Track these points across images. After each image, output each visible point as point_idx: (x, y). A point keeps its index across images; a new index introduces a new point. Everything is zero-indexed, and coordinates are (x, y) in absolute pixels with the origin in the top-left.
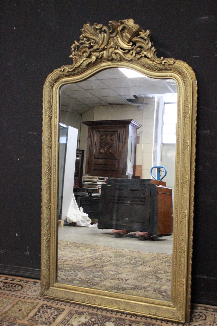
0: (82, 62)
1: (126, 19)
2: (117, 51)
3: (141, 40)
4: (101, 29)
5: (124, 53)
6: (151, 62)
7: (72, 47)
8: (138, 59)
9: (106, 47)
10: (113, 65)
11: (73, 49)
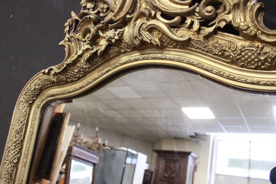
6: (247, 43)
8: (207, 37)
11: (67, 29)
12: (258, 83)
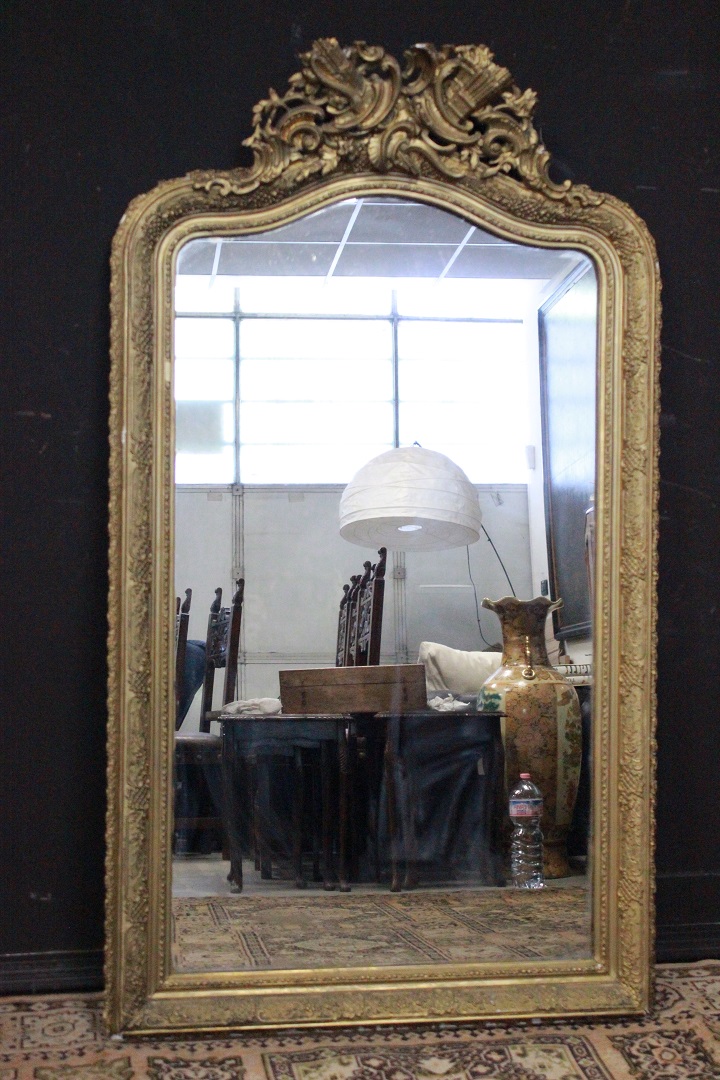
0: (285, 165)
2: (417, 143)
3: (507, 119)
5: (440, 154)
6: (528, 194)
7: (257, 109)
8: (486, 179)
9: (381, 126)
10: (388, 188)
12: (533, 238)
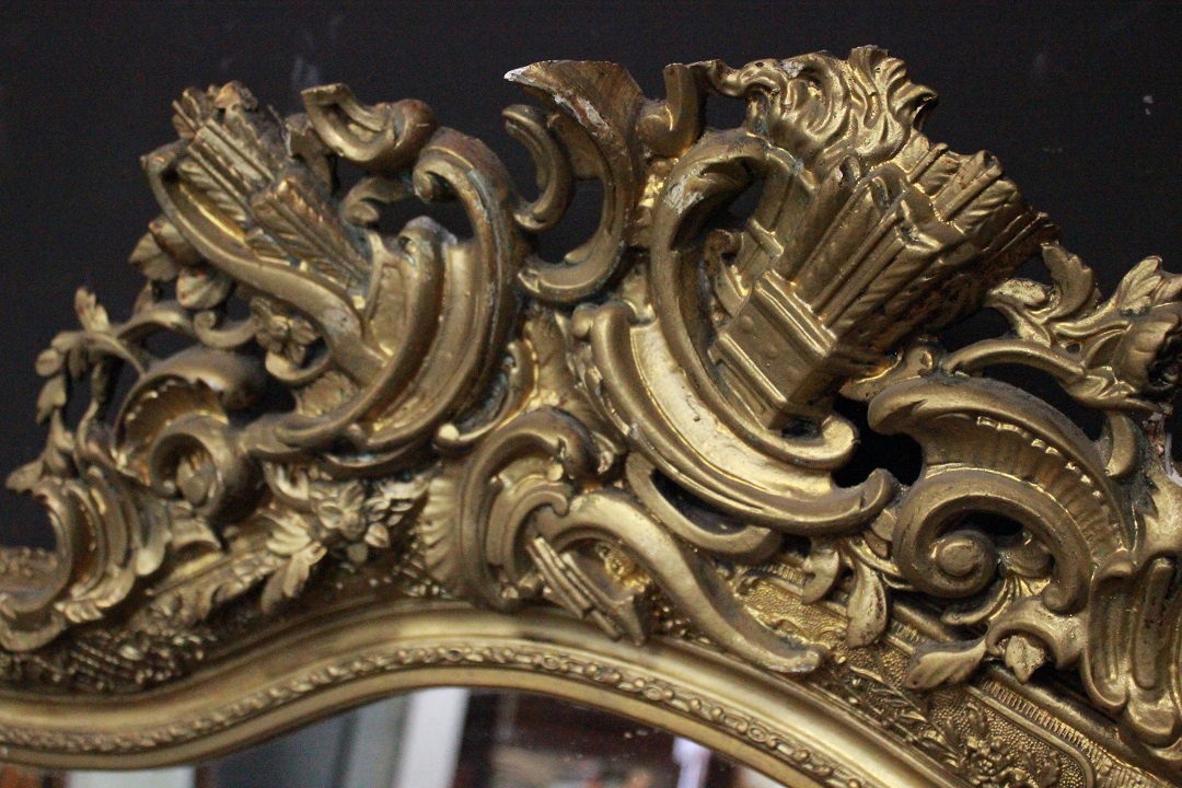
0: (147, 562)
1: (780, 55)
2: (607, 510)
4: (394, 166)
5: (701, 560)
7: (49, 360)
9: (448, 432)
10: (537, 669)
11: (54, 395)
